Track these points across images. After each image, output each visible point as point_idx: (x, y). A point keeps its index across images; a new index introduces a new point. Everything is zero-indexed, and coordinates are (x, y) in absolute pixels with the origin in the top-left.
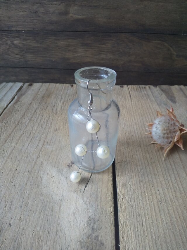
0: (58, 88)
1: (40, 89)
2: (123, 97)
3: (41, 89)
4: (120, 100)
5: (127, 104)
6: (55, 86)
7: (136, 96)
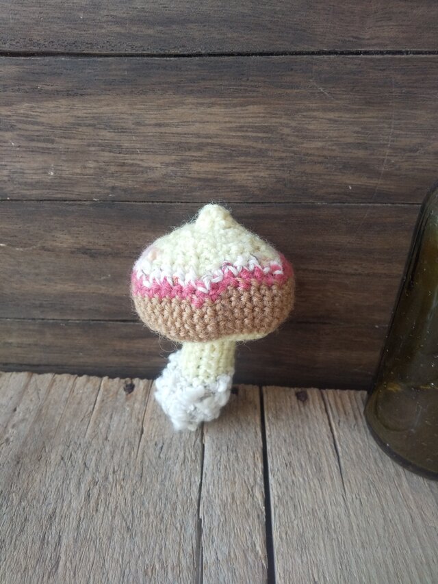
0: (79, 403)
1: (15, 410)
2: (310, 457)
3: (18, 409)
4: (301, 480)
5: (329, 507)
6: (72, 391)
7: (358, 456)
